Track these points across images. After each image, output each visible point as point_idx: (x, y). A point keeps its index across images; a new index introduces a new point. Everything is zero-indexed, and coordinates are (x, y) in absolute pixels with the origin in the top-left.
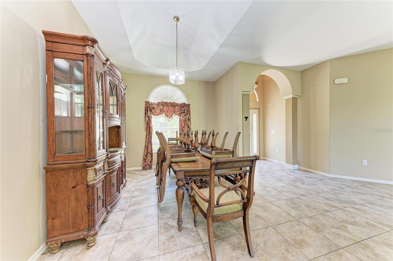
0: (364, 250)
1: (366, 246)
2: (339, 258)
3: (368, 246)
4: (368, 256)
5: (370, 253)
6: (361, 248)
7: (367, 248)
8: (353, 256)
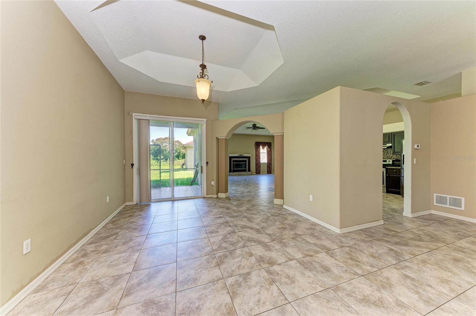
0: (429, 297)
1: (428, 303)
2: (452, 288)
3: (426, 303)
4: (425, 291)
5: (423, 295)
6: (433, 299)
7: (427, 300)
8: (439, 290)
